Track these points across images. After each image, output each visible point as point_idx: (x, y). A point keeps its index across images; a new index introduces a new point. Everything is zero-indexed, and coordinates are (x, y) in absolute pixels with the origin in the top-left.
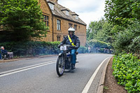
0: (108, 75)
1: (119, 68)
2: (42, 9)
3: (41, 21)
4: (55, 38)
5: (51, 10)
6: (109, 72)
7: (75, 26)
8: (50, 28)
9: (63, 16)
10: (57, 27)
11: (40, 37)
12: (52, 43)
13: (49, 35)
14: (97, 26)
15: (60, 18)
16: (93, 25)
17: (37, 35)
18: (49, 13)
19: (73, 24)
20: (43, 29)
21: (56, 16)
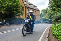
0: (50, 33)
1: (55, 30)
2: (21, 4)
3: (20, 9)
6: (50, 32)
7: (35, 11)
8: (24, 12)
9: (30, 7)
10: (27, 12)
13: (24, 15)
14: (45, 11)
16: (43, 11)
18: (24, 5)
21: (27, 7)
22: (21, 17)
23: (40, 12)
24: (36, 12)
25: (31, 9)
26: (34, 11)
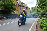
0: (37, 25)
1: (41, 23)
2: (15, 3)
3: (15, 7)
8: (18, 9)
9: (22, 5)
10: (20, 9)
11: (14, 12)
12: (18, 14)
13: (18, 12)
14: (34, 9)
17: (13, 12)
18: (17, 4)
19: (26, 8)
20: (15, 10)
21: (20, 5)
22: (16, 13)
23: (30, 9)
24: (27, 9)
25: (23, 7)
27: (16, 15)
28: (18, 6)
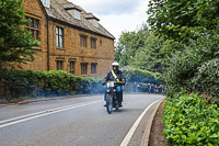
0: (155, 137)
1: (174, 122)
4: (53, 63)
5: (43, 8)
7: (93, 40)
8: (41, 43)
9: (68, 19)
11: (20, 61)
12: (45, 73)
15: (62, 24)
16: (127, 38)
17: (14, 58)
18: (39, 13)
19: (90, 35)
20: (28, 46)
21: (55, 20)
24: (98, 43)
25: (72, 30)
26: (89, 41)
27: (30, 75)
28: (43, 23)
